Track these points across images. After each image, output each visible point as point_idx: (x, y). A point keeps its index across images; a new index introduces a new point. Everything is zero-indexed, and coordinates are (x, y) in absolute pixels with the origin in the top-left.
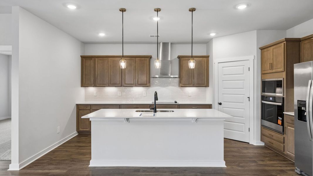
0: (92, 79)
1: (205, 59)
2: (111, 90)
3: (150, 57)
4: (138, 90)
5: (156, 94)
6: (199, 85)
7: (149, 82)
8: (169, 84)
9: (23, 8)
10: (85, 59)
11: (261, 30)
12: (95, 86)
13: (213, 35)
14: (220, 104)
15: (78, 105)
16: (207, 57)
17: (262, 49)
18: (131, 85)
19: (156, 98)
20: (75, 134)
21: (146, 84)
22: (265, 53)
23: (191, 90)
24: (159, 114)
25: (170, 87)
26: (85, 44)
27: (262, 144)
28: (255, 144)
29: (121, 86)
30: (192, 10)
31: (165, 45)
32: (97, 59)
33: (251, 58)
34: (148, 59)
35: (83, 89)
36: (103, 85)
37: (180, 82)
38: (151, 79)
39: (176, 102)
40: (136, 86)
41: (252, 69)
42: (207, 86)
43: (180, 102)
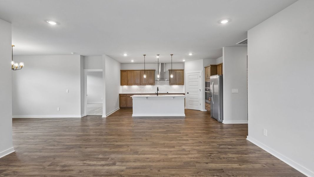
0: (126, 81)
1: (182, 71)
2: (135, 87)
3: (155, 70)
4: (148, 87)
5: (158, 88)
6: (179, 84)
7: (154, 83)
8: (164, 84)
9: (107, 55)
10: (122, 71)
11: (205, 59)
12: (127, 85)
13: (184, 61)
14: (188, 93)
15: (120, 95)
16: (183, 70)
17: (205, 68)
18: (145, 84)
19: (158, 90)
20: (118, 108)
21: (153, 84)
22: (206, 70)
23: (175, 87)
24: (159, 96)
25: (165, 85)
26: (122, 64)
27: (206, 111)
28: (203, 111)
29: (140, 85)
30: (172, 55)
31: (162, 64)
32: (128, 72)
33: (201, 71)
34: (154, 71)
35: (121, 86)
36: (131, 85)
37: (170, 83)
38: (155, 81)
39: (168, 93)
40: (148, 85)
41: (201, 77)
42: (183, 84)
43: (169, 93)
